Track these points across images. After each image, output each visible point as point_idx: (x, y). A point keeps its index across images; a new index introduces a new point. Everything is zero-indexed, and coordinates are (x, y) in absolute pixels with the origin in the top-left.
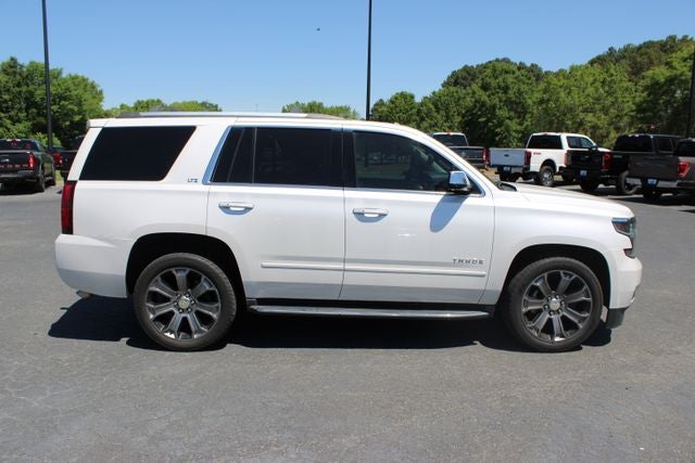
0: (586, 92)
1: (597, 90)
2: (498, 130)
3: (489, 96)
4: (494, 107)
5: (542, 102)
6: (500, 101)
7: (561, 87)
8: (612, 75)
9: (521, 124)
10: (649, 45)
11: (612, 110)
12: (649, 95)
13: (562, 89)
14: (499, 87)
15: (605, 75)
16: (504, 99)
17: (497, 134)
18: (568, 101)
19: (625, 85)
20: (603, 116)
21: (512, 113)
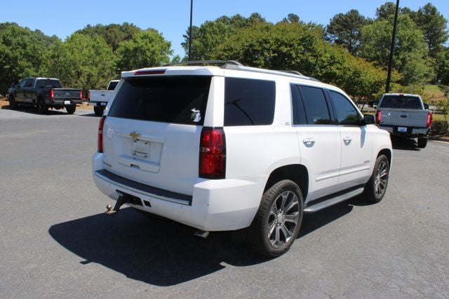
0: (83, 53)
1: (90, 51)
2: (20, 75)
3: (11, 50)
4: (16, 58)
5: (53, 57)
6: (21, 54)
7: (67, 48)
8: (99, 43)
9: (37, 72)
10: (113, 26)
11: (99, 65)
12: (124, 57)
13: (67, 49)
14: (19, 44)
15: (95, 43)
16: (23, 53)
17: (20, 78)
18: (72, 58)
19: (107, 49)
20: (95, 69)
21: (30, 64)
